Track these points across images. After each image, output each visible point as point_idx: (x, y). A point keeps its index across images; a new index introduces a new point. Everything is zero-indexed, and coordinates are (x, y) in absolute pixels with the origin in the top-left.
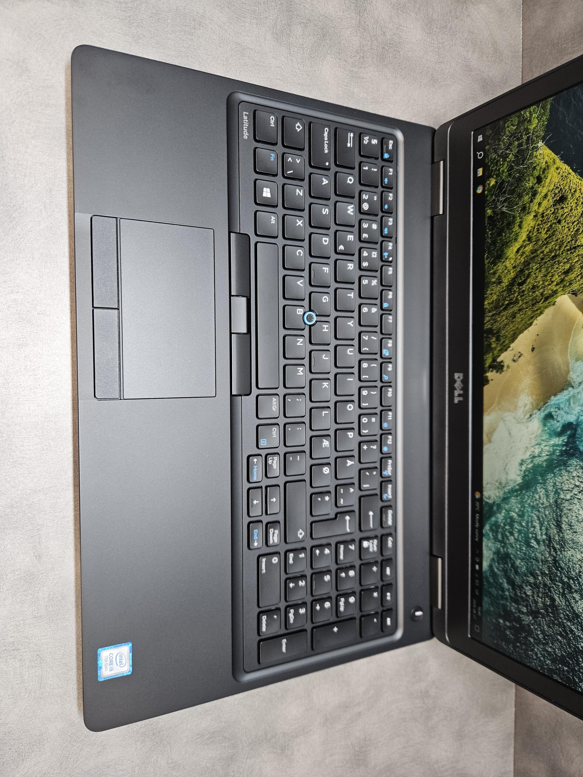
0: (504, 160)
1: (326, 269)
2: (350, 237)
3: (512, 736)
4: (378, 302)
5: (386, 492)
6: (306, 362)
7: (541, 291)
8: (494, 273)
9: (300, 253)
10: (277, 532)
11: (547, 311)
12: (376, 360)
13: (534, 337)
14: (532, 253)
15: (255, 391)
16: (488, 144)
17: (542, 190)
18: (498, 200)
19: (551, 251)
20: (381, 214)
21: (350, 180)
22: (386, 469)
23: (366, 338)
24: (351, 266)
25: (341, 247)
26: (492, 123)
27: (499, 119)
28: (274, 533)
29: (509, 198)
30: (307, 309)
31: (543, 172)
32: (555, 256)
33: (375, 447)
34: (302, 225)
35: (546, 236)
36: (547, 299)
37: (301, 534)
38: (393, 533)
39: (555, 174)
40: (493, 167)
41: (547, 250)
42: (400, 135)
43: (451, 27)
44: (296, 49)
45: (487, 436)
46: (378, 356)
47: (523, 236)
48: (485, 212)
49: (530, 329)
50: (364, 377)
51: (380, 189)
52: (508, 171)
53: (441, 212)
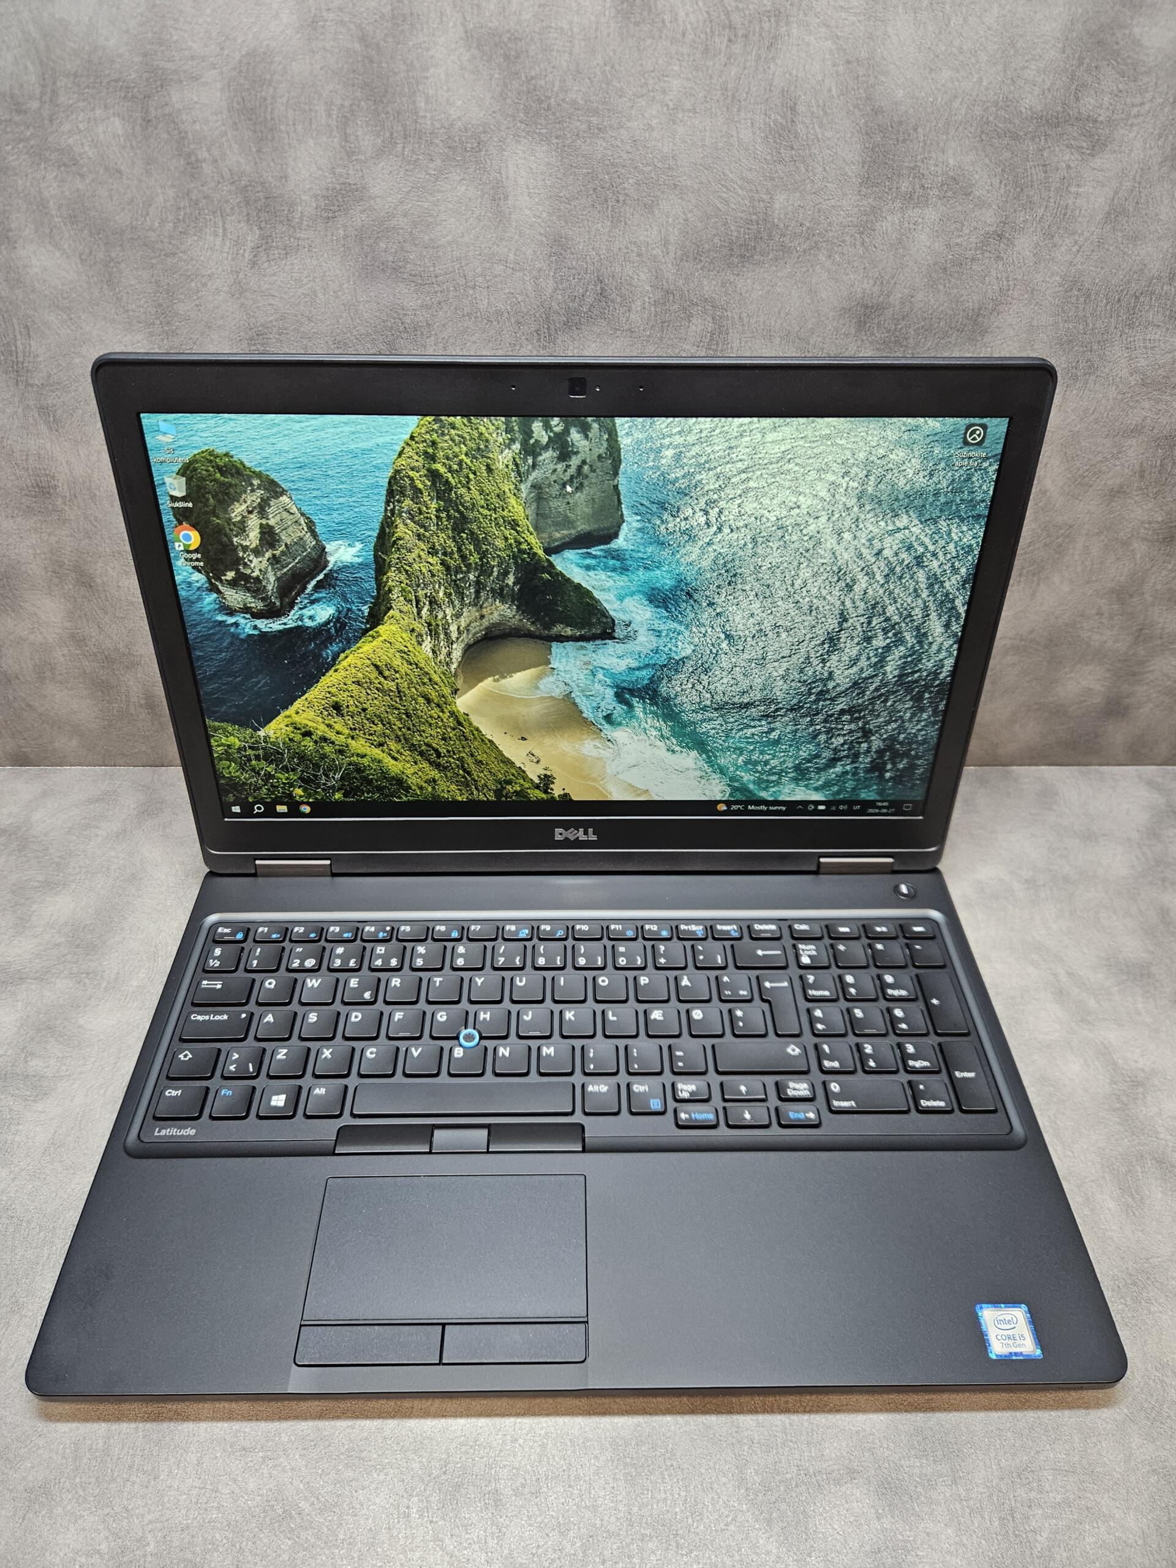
0: (273, 777)
1: (398, 1016)
2: (353, 983)
3: (1083, 768)
4: (449, 945)
5: (728, 932)
6: (534, 1044)
7: (449, 730)
8: (421, 788)
9: (371, 1053)
10: (791, 1084)
11: (475, 724)
12: (534, 947)
13: (508, 737)
14: (400, 741)
15: (578, 1118)
16: (247, 798)
17: (321, 730)
18: (324, 784)
19: (400, 719)
20: (323, 943)
21: (270, 984)
22: (694, 932)
23: (502, 960)
24: (396, 982)
25: (367, 996)
26: (219, 794)
27: (217, 784)
28: (794, 1089)
29: (324, 770)
30: (456, 1042)
31: (299, 729)
32: (408, 715)
33: (662, 948)
34: (331, 1050)
35: (380, 725)
36: (460, 723)
37: (793, 1050)
38: (789, 923)
39: (305, 715)
40: (279, 791)
41: (398, 723)
42: (213, 918)
43: (60, 857)
44: (64, 1068)
45: (639, 795)
46: (529, 944)
47: (377, 752)
48: (337, 802)
49: (497, 743)
50: (559, 963)
51: (287, 944)
52: (288, 772)
53: (328, 862)
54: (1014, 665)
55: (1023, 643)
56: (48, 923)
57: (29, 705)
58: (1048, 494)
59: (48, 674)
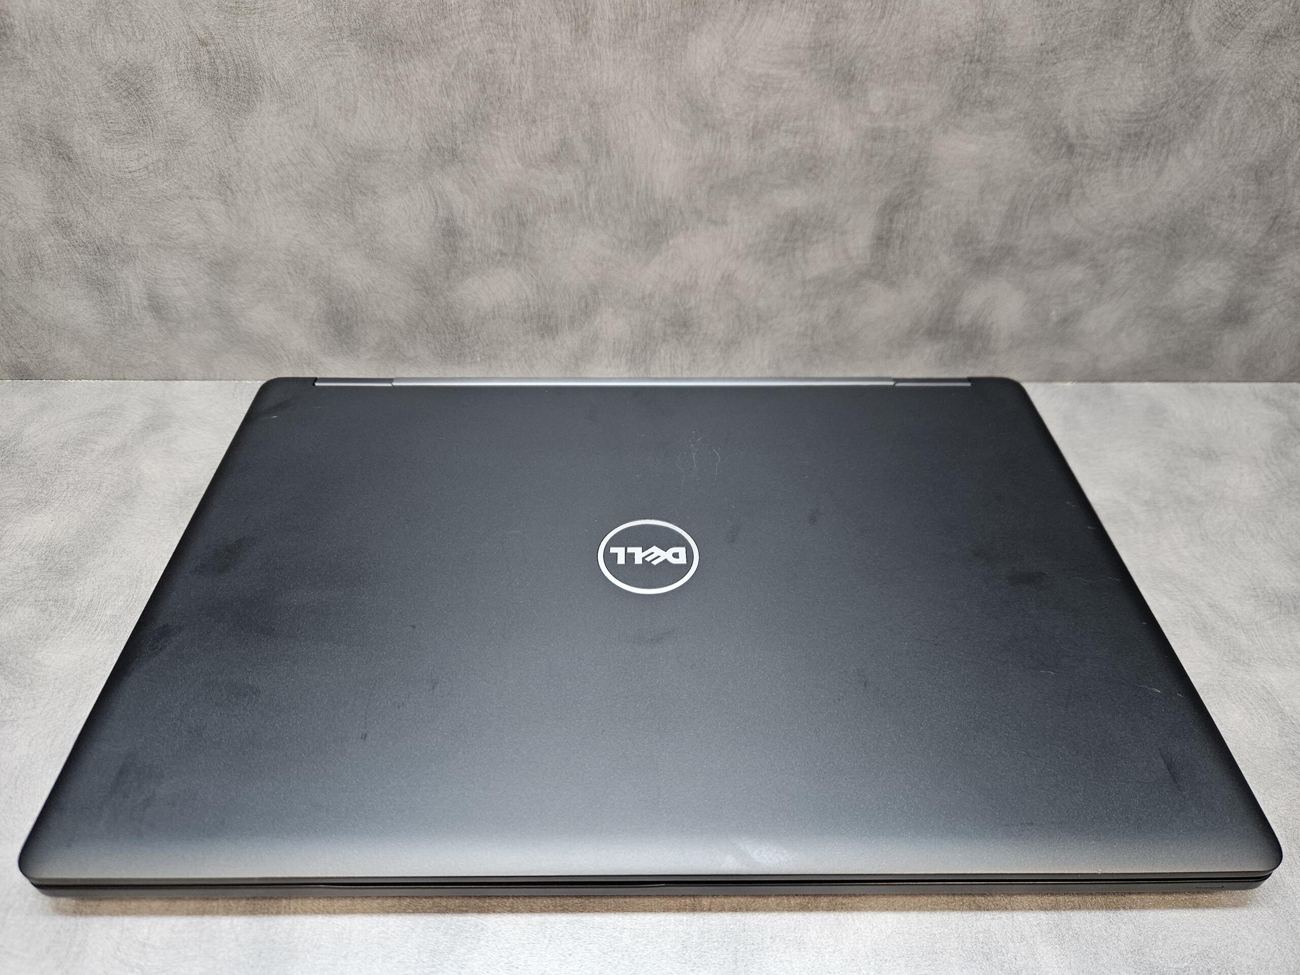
54: (1128, 260)
55: (1141, 233)
56: (20, 544)
57: (20, 307)
58: (1191, 38)
59: (36, 269)
